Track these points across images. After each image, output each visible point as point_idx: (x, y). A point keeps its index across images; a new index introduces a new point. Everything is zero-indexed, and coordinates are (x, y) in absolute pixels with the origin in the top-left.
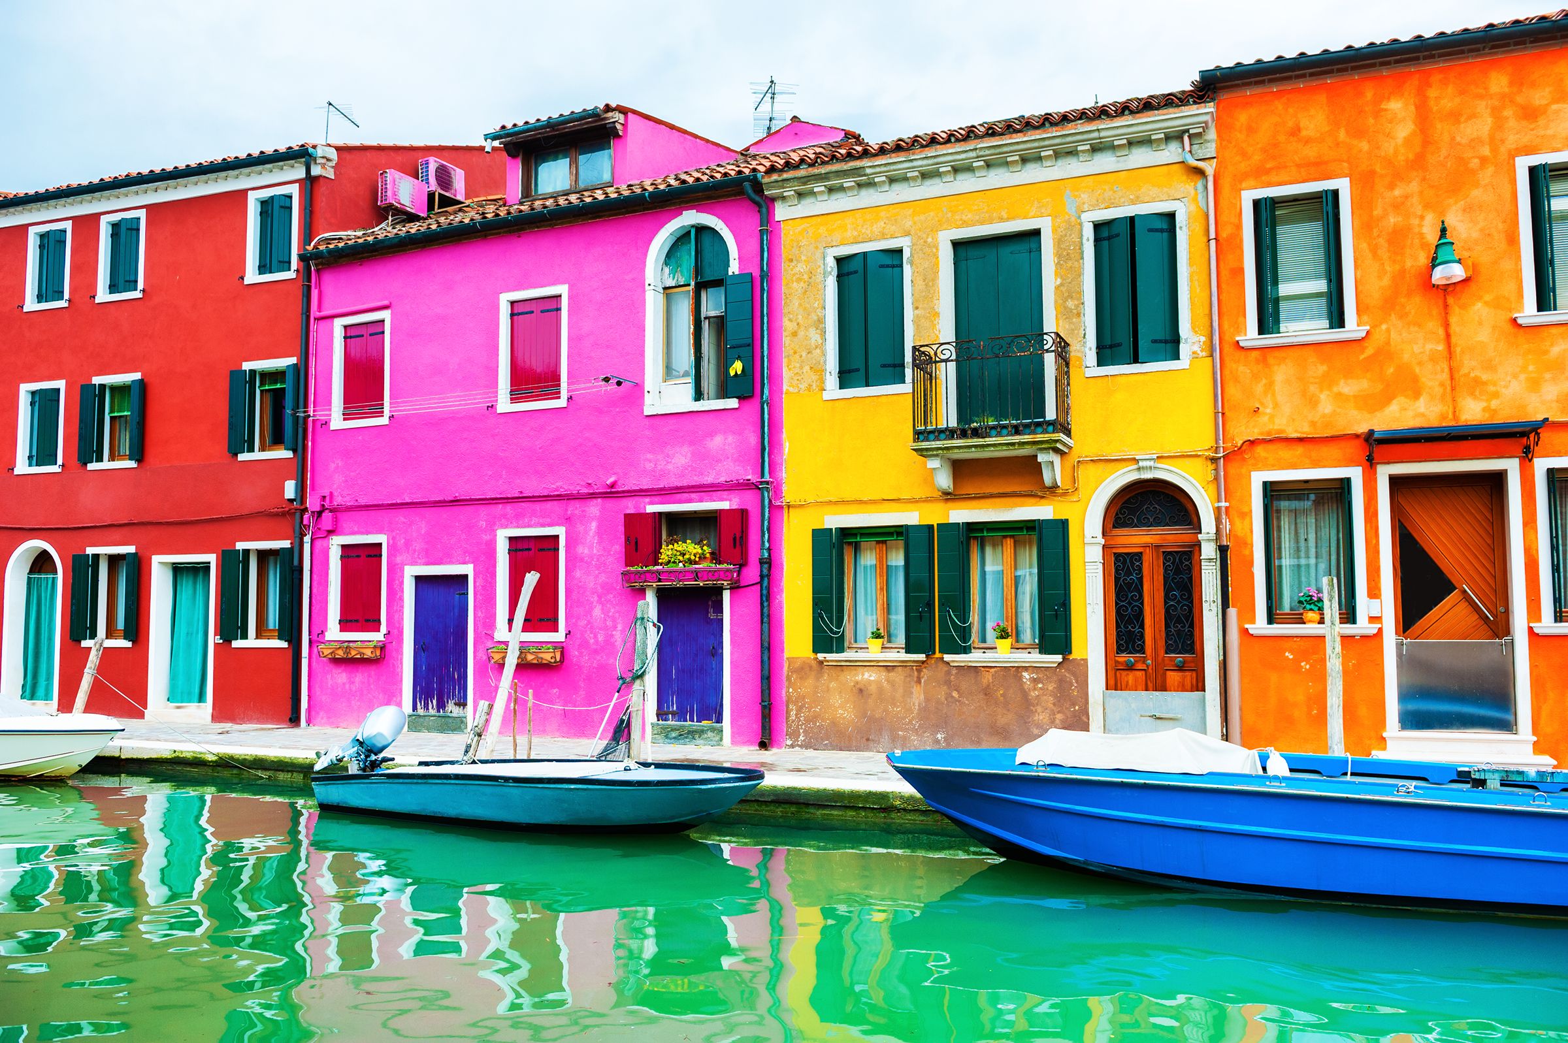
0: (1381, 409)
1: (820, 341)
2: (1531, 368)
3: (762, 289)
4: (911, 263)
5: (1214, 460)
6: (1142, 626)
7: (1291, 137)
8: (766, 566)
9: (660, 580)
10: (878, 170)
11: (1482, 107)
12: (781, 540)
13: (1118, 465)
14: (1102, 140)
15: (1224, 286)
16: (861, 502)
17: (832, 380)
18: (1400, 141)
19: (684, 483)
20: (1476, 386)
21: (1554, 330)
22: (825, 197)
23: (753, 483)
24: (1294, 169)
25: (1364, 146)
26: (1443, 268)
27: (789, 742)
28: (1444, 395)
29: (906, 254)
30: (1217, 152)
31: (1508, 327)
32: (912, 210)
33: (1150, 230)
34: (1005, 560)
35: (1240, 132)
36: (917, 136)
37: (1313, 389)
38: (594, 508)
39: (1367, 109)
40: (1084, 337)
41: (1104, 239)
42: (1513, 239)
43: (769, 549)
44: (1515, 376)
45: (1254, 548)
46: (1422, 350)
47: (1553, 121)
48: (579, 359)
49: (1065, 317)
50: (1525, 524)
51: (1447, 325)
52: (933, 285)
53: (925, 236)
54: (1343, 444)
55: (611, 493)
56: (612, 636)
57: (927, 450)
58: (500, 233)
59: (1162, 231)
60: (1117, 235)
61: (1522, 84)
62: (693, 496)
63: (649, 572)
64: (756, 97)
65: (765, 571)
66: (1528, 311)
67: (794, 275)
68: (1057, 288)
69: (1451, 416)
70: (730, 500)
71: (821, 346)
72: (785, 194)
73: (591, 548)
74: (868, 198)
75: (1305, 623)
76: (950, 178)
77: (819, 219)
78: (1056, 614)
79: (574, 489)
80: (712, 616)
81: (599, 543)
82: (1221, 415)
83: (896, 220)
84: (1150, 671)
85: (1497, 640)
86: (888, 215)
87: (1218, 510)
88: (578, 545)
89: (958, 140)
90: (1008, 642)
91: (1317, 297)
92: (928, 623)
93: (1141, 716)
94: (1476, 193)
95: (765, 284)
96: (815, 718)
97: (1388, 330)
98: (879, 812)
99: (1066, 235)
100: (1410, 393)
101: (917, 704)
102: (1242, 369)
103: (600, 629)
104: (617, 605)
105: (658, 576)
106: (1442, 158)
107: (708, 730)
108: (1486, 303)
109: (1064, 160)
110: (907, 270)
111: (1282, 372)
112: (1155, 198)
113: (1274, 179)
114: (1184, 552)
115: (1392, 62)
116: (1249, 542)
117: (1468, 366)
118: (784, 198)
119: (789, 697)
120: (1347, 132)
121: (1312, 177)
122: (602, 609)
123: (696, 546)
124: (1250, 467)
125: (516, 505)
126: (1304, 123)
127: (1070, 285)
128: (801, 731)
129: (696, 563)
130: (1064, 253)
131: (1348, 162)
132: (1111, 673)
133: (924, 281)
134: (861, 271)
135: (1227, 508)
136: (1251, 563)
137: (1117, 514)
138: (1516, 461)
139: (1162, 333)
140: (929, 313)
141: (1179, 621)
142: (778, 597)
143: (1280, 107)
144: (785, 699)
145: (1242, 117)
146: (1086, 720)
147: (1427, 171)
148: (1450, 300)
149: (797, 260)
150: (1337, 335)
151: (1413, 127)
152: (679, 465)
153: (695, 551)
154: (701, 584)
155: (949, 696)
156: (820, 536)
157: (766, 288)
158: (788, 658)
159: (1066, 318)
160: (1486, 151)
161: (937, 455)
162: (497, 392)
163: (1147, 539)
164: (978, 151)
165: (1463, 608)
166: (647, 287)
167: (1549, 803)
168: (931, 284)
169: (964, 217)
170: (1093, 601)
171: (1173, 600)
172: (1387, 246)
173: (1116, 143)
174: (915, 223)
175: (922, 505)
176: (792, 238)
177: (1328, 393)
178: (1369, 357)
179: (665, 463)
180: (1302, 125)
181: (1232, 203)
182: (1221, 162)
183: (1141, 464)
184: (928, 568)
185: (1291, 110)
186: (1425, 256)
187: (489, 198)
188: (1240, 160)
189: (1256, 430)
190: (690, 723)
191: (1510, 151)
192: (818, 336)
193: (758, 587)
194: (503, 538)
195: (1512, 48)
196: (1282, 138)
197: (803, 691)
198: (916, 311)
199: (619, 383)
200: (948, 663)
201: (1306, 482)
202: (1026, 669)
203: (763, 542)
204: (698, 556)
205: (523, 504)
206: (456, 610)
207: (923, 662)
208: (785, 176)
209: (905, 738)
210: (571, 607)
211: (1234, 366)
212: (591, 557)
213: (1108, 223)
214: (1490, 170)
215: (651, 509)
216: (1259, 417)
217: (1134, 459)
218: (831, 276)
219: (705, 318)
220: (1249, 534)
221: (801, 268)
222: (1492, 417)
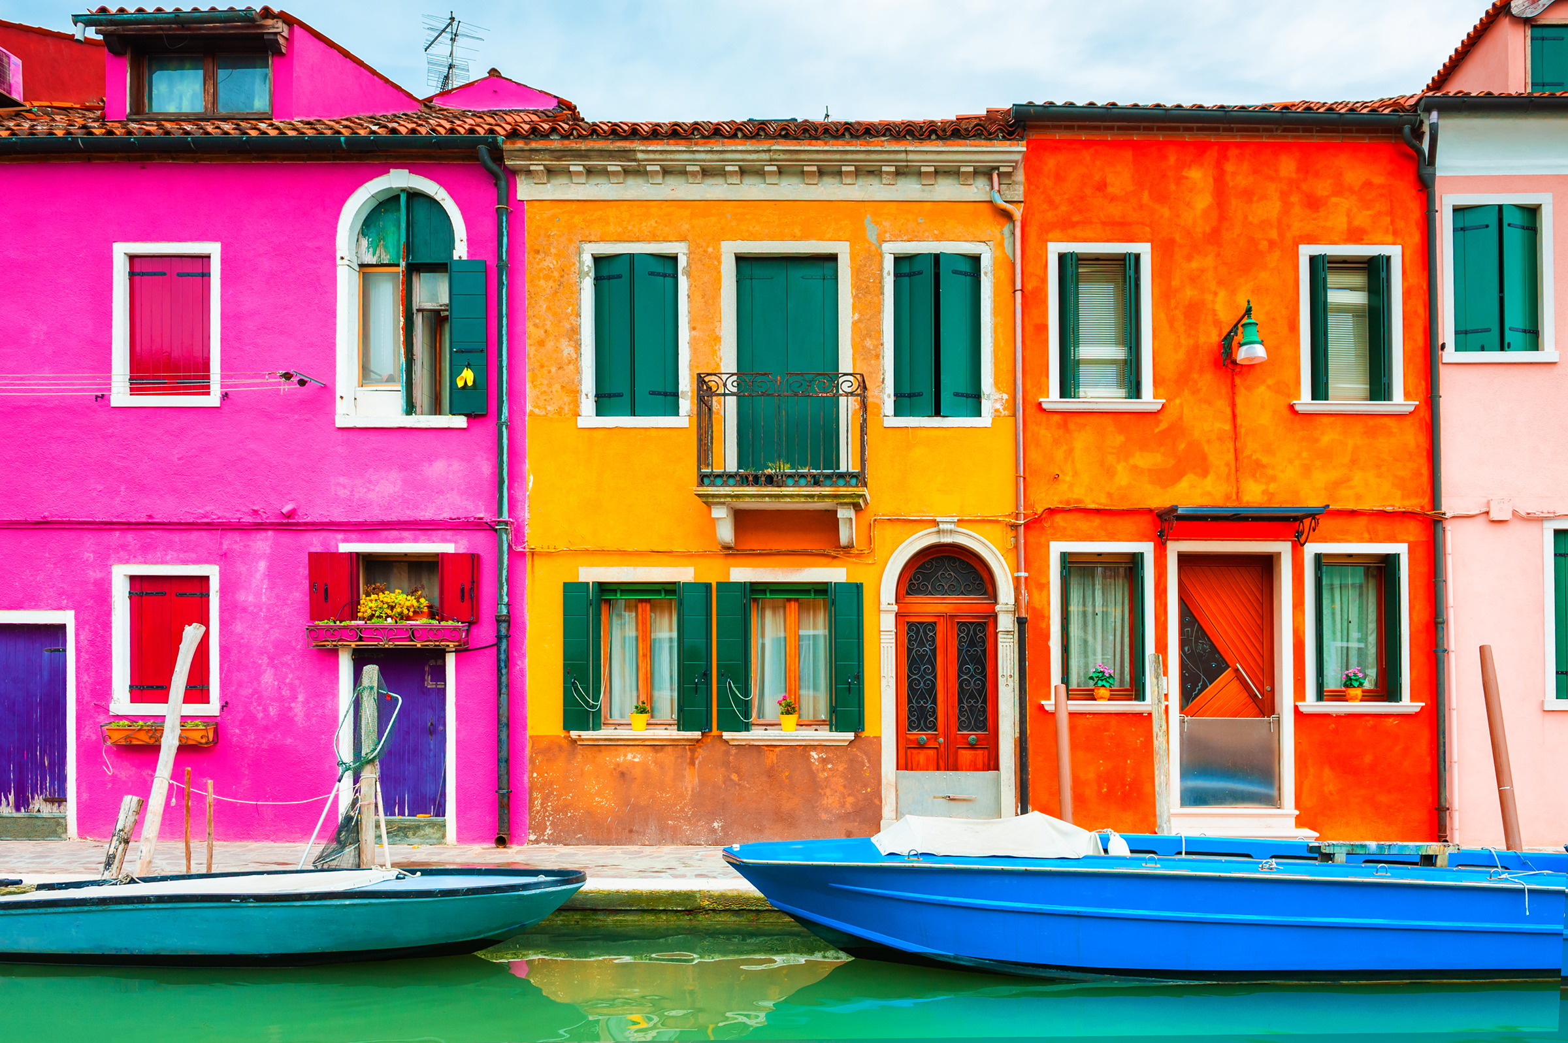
0: (1173, 484)
1: (575, 356)
2: (1304, 454)
3: (501, 283)
4: (689, 275)
5: (1015, 527)
6: (934, 702)
7: (1098, 192)
8: (504, 625)
9: (361, 639)
10: (652, 156)
11: (1272, 189)
12: (523, 595)
13: (916, 526)
14: (909, 164)
15: (1027, 342)
16: (623, 553)
17: (588, 405)
18: (1198, 212)
19: (393, 517)
20: (1257, 468)
21: (1325, 420)
22: (583, 179)
23: (486, 523)
24: (1099, 226)
25: (1165, 212)
26: (1247, 349)
27: (532, 837)
28: (1228, 475)
29: (682, 262)
30: (1025, 197)
31: (1286, 412)
32: (689, 211)
33: (955, 272)
34: (788, 627)
35: (1048, 178)
36: (696, 123)
37: (1110, 459)
38: (263, 543)
39: (1169, 174)
40: (883, 382)
41: (904, 275)
42: (1294, 327)
43: (509, 605)
44: (1291, 461)
45: (1051, 622)
46: (1211, 428)
47: (1332, 213)
48: (239, 345)
49: (862, 357)
50: (1295, 606)
51: (1233, 405)
52: (714, 304)
53: (704, 244)
54: (1137, 518)
55: (288, 525)
56: (290, 709)
57: (713, 496)
58: (112, 159)
59: (965, 274)
60: (920, 273)
61: (1307, 172)
62: (405, 534)
63: (346, 628)
64: (429, 35)
65: (504, 631)
66: (1304, 400)
67: (541, 270)
68: (854, 324)
69: (1234, 497)
70: (456, 542)
71: (576, 361)
72: (532, 168)
73: (258, 594)
74: (635, 189)
75: (1095, 700)
76: (736, 180)
77: (574, 206)
78: (850, 687)
79: (232, 516)
80: (429, 684)
81: (271, 588)
82: (1024, 478)
83: (670, 220)
84: (942, 749)
85: (1266, 718)
86: (660, 213)
87: (1017, 580)
88: (238, 590)
89: (745, 137)
90: (793, 718)
91: (1112, 364)
92: (705, 696)
93: (934, 797)
94: (1264, 275)
95: (504, 277)
96: (566, 807)
97: (1181, 405)
98: (683, 915)
99: (865, 265)
100: (1199, 470)
101: (690, 789)
102: (1045, 433)
103: (272, 700)
104: (297, 669)
105: (358, 634)
106: (1235, 236)
107: (425, 825)
108: (1268, 386)
109: (865, 180)
110: (683, 283)
111: (1082, 440)
112: (960, 237)
113: (1080, 234)
114: (979, 624)
115: (1195, 128)
116: (1046, 615)
117: (1251, 448)
118: (528, 173)
119: (533, 783)
120: (1150, 195)
121: (1116, 237)
122: (276, 675)
123: (409, 598)
124: (1049, 537)
125: (142, 534)
126: (1110, 179)
127: (869, 322)
128: (548, 824)
129: (408, 618)
130: (863, 286)
131: (1149, 226)
132: (902, 752)
133: (703, 297)
134: (626, 275)
135: (1026, 578)
136: (1047, 637)
137: (911, 580)
138: (1289, 544)
139: (963, 387)
140: (708, 336)
141: (972, 696)
142: (519, 663)
143: (1088, 158)
144: (527, 785)
145: (1051, 162)
146: (878, 803)
147: (1222, 246)
148: (1238, 381)
149: (544, 252)
150: (1133, 405)
151: (1210, 199)
152: (386, 494)
153: (408, 603)
154: (419, 645)
155: (727, 779)
156: (573, 591)
157: (505, 283)
158: (531, 737)
159: (864, 359)
160: (1274, 234)
161: (723, 503)
162: (110, 378)
163: (942, 609)
164: (771, 154)
165: (1235, 686)
166: (339, 261)
167: (1389, 874)
168: (711, 301)
169: (751, 228)
170: (888, 674)
171: (966, 674)
172: (1183, 318)
173: (923, 169)
174: (693, 227)
175: (698, 559)
176: (539, 223)
177: (1124, 464)
178: (1164, 430)
179: (365, 490)
180: (1108, 181)
181: (1038, 254)
182: (1028, 207)
183: (941, 526)
184: (704, 634)
185: (1097, 162)
186: (1217, 333)
187: (55, 104)
188: (1048, 208)
189: (1056, 498)
190: (401, 817)
191: (1294, 238)
192: (572, 349)
193: (494, 650)
194: (122, 577)
195: (1301, 134)
196: (1088, 191)
197: (549, 776)
198: (693, 332)
199: (302, 383)
200: (726, 742)
201: (1100, 554)
202: (814, 747)
203: (501, 596)
204: (412, 610)
205: (153, 533)
206: (46, 673)
207: (698, 741)
208: (534, 145)
209: (675, 829)
210: (228, 671)
211: (1036, 429)
212: (259, 607)
213: (911, 258)
214: (1277, 254)
215: (345, 548)
216: (1058, 484)
217: (935, 521)
218: (588, 278)
219: (418, 310)
220: (1046, 606)
221: (550, 262)
222: (1270, 500)
